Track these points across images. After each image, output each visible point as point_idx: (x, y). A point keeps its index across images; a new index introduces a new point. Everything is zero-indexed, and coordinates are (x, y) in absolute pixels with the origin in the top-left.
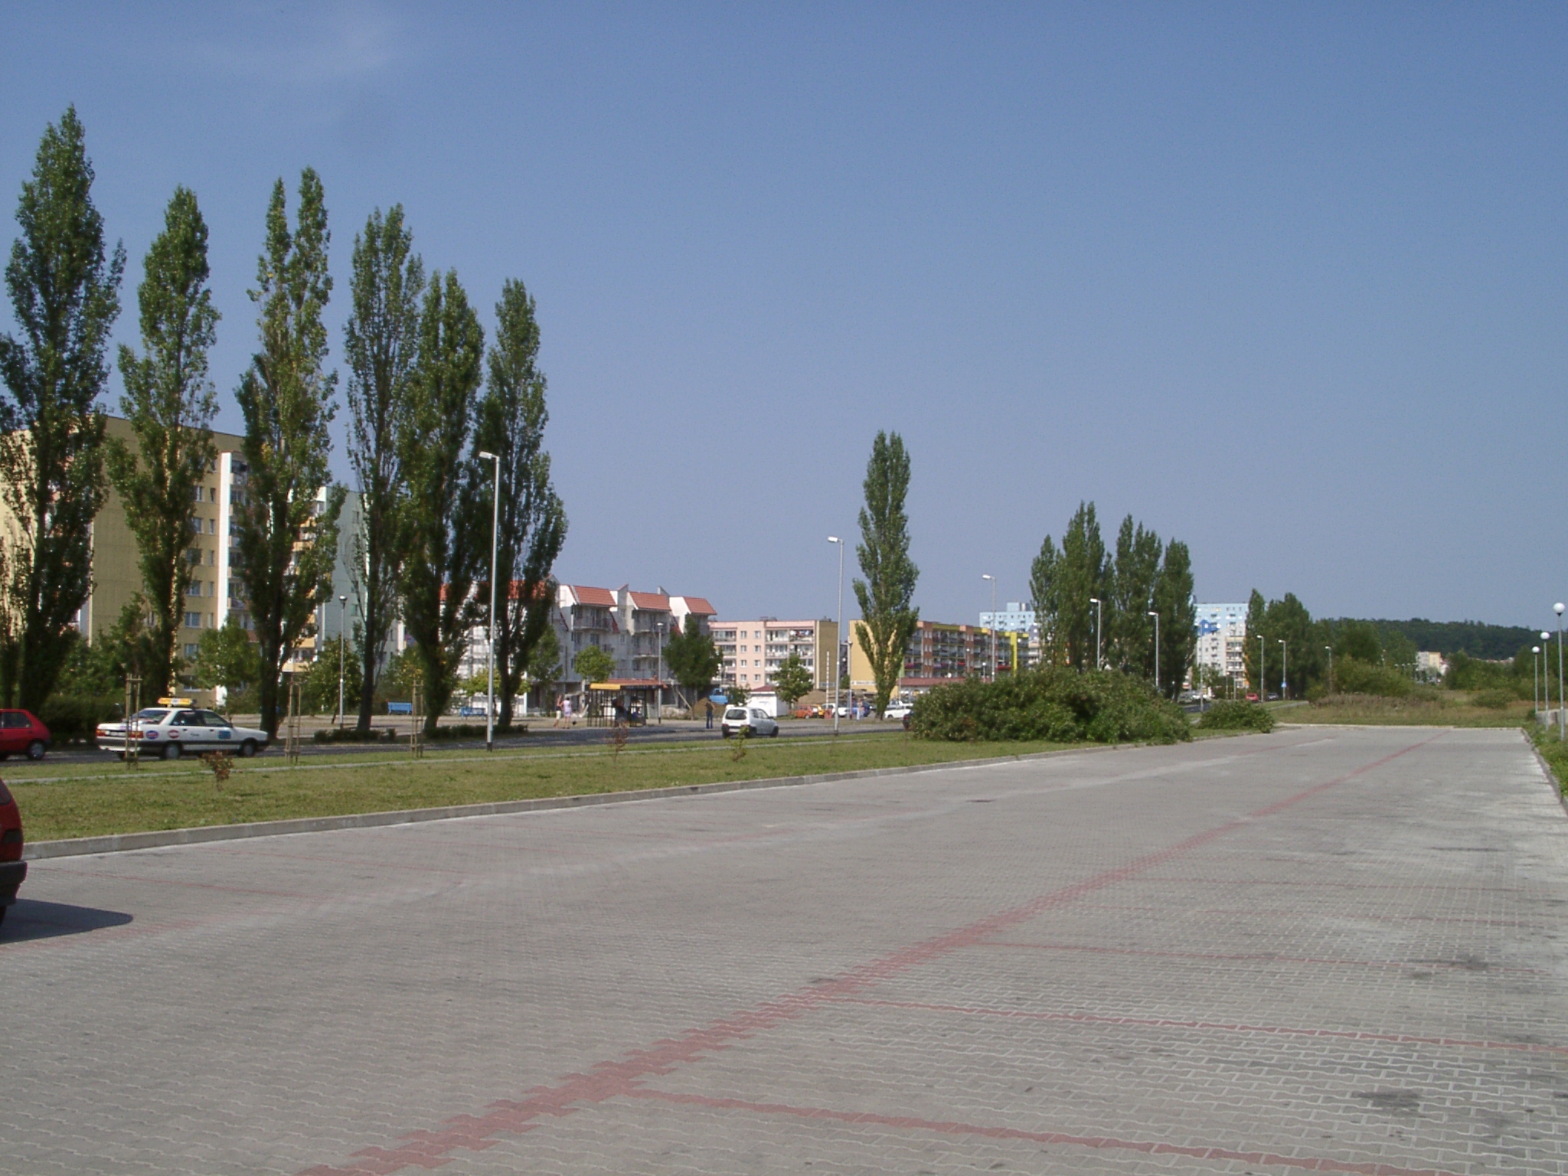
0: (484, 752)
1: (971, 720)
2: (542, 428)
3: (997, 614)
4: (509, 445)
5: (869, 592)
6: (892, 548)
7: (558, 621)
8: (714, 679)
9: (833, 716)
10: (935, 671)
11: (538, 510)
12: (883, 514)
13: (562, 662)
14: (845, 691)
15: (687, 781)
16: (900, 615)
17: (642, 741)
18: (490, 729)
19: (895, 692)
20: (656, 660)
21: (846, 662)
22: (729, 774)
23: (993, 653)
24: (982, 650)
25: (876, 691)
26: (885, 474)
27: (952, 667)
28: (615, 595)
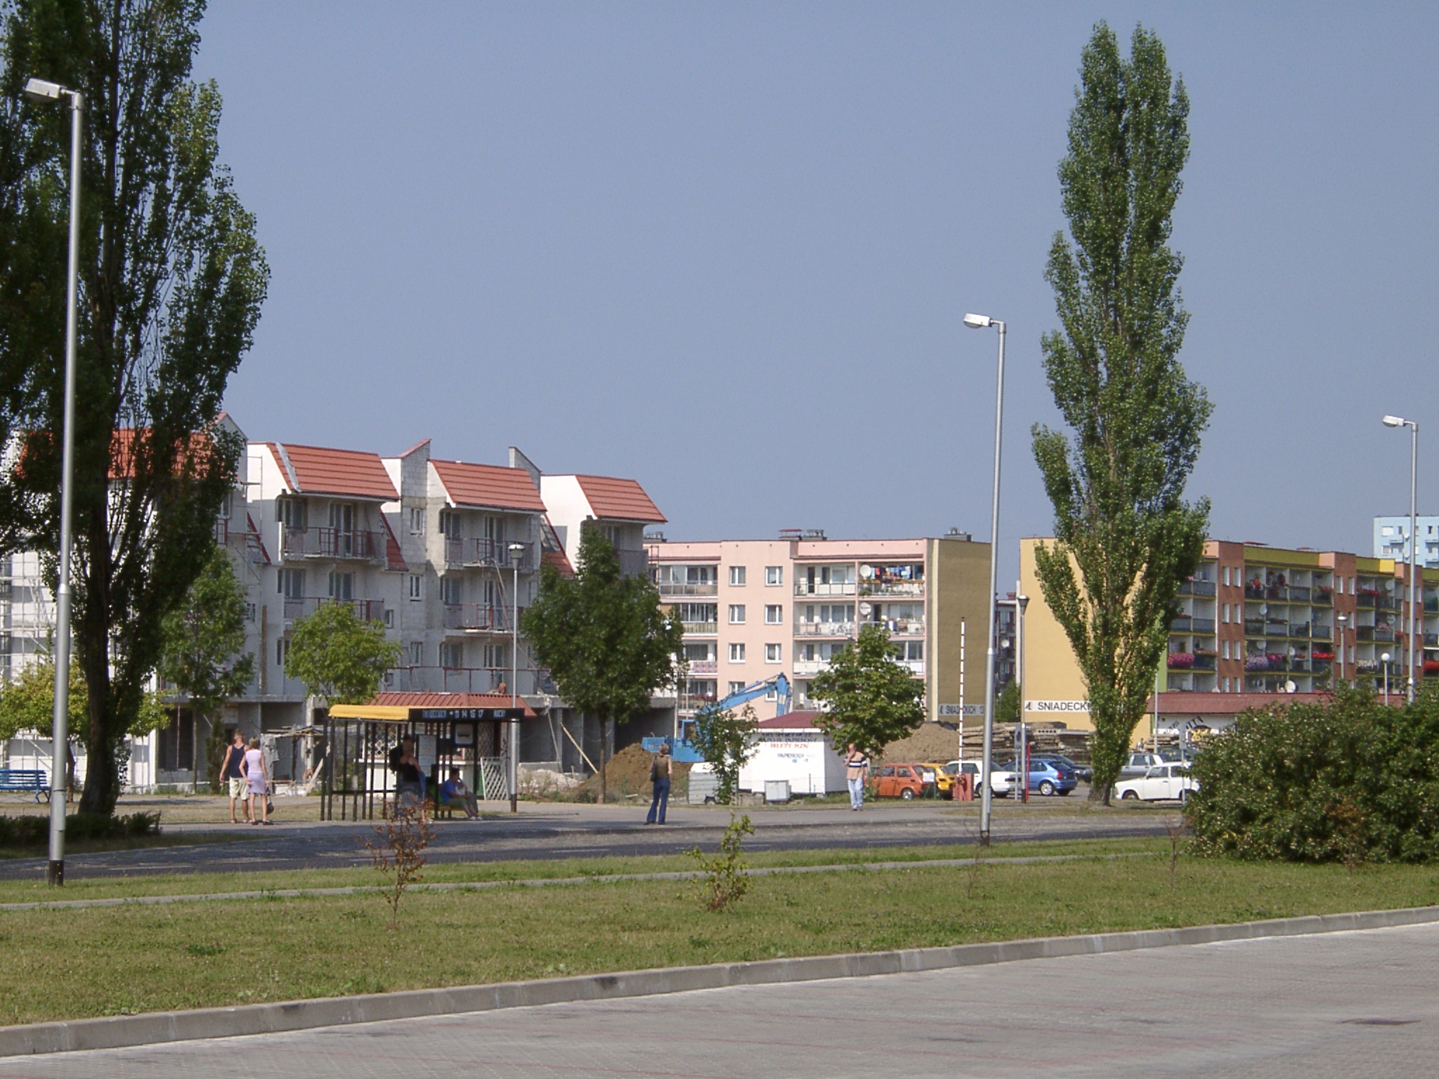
0: (40, 886)
1: (1350, 804)
2: (197, 16)
3: (1423, 522)
4: (107, 65)
5: (1074, 462)
6: (1137, 344)
7: (244, 537)
8: (658, 692)
9: (977, 793)
10: (1252, 675)
11: (190, 238)
12: (1114, 253)
13: (251, 646)
14: (1010, 727)
15: (586, 959)
16: (1155, 523)
17: (470, 857)
18: (57, 826)
19: (1143, 732)
20: (503, 645)
21: (1010, 652)
22: (698, 944)
23: (1412, 628)
24: (1381, 617)
25: (1092, 728)
26: (1117, 143)
27: (1298, 666)
28: (394, 468)
